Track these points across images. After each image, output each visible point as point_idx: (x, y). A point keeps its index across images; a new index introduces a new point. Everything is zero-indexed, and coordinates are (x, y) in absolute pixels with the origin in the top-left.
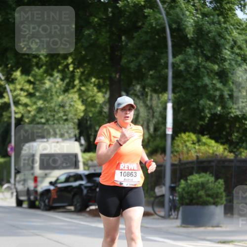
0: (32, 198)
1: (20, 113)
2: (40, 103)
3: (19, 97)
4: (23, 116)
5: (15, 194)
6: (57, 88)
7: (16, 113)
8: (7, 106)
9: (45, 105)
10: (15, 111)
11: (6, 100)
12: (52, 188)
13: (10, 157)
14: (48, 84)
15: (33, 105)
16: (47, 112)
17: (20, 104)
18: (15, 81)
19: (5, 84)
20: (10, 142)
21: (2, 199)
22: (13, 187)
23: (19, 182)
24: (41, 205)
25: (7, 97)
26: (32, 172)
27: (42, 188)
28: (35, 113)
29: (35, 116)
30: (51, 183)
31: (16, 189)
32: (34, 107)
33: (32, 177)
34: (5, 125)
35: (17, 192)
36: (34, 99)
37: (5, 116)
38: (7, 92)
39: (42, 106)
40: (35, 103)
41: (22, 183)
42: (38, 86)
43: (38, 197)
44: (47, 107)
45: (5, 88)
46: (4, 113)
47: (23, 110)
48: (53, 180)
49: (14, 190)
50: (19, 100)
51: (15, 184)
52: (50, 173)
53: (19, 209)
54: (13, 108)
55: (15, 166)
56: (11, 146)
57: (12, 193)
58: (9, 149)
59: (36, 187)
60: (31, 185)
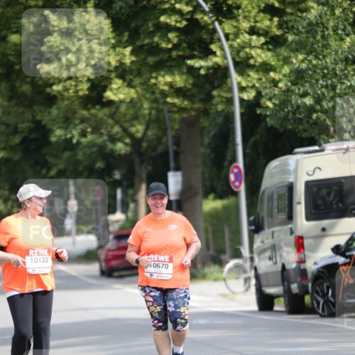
0: (295, 287)
1: (254, 86)
2: (298, 60)
3: (247, 50)
4: (259, 94)
5: (253, 281)
6: (338, 18)
7: (242, 89)
8: (220, 75)
9: (310, 61)
10: (239, 84)
11: (217, 60)
12: (341, 260)
13: (236, 194)
14: (314, 11)
15: (282, 66)
16: (317, 80)
17: (252, 67)
18: (235, 11)
19: (213, 22)
20: (234, 160)
21: (224, 296)
22: (248, 265)
23: (262, 252)
24: (318, 303)
25: (218, 53)
26: (290, 226)
27: (315, 263)
28: (289, 84)
29: (288, 91)
30: (337, 250)
31: (256, 269)
32: (286, 70)
33: (292, 239)
34: (220, 120)
35: (257, 277)
36: (283, 51)
37: (217, 100)
38: (219, 40)
39: (304, 66)
40: (286, 61)
41: (268, 254)
42: (293, 17)
43: (310, 285)
44: (315, 66)
45: (215, 31)
46: (215, 93)
47: (260, 79)
48: (342, 241)
49: (252, 273)
50: (249, 57)
51: (252, 259)
52: (332, 226)
53: (266, 317)
54: (235, 78)
55: (249, 215)
56: (237, 167)
57: (247, 280)
58: (232, 177)
59: (302, 261)
60: (290, 257)
